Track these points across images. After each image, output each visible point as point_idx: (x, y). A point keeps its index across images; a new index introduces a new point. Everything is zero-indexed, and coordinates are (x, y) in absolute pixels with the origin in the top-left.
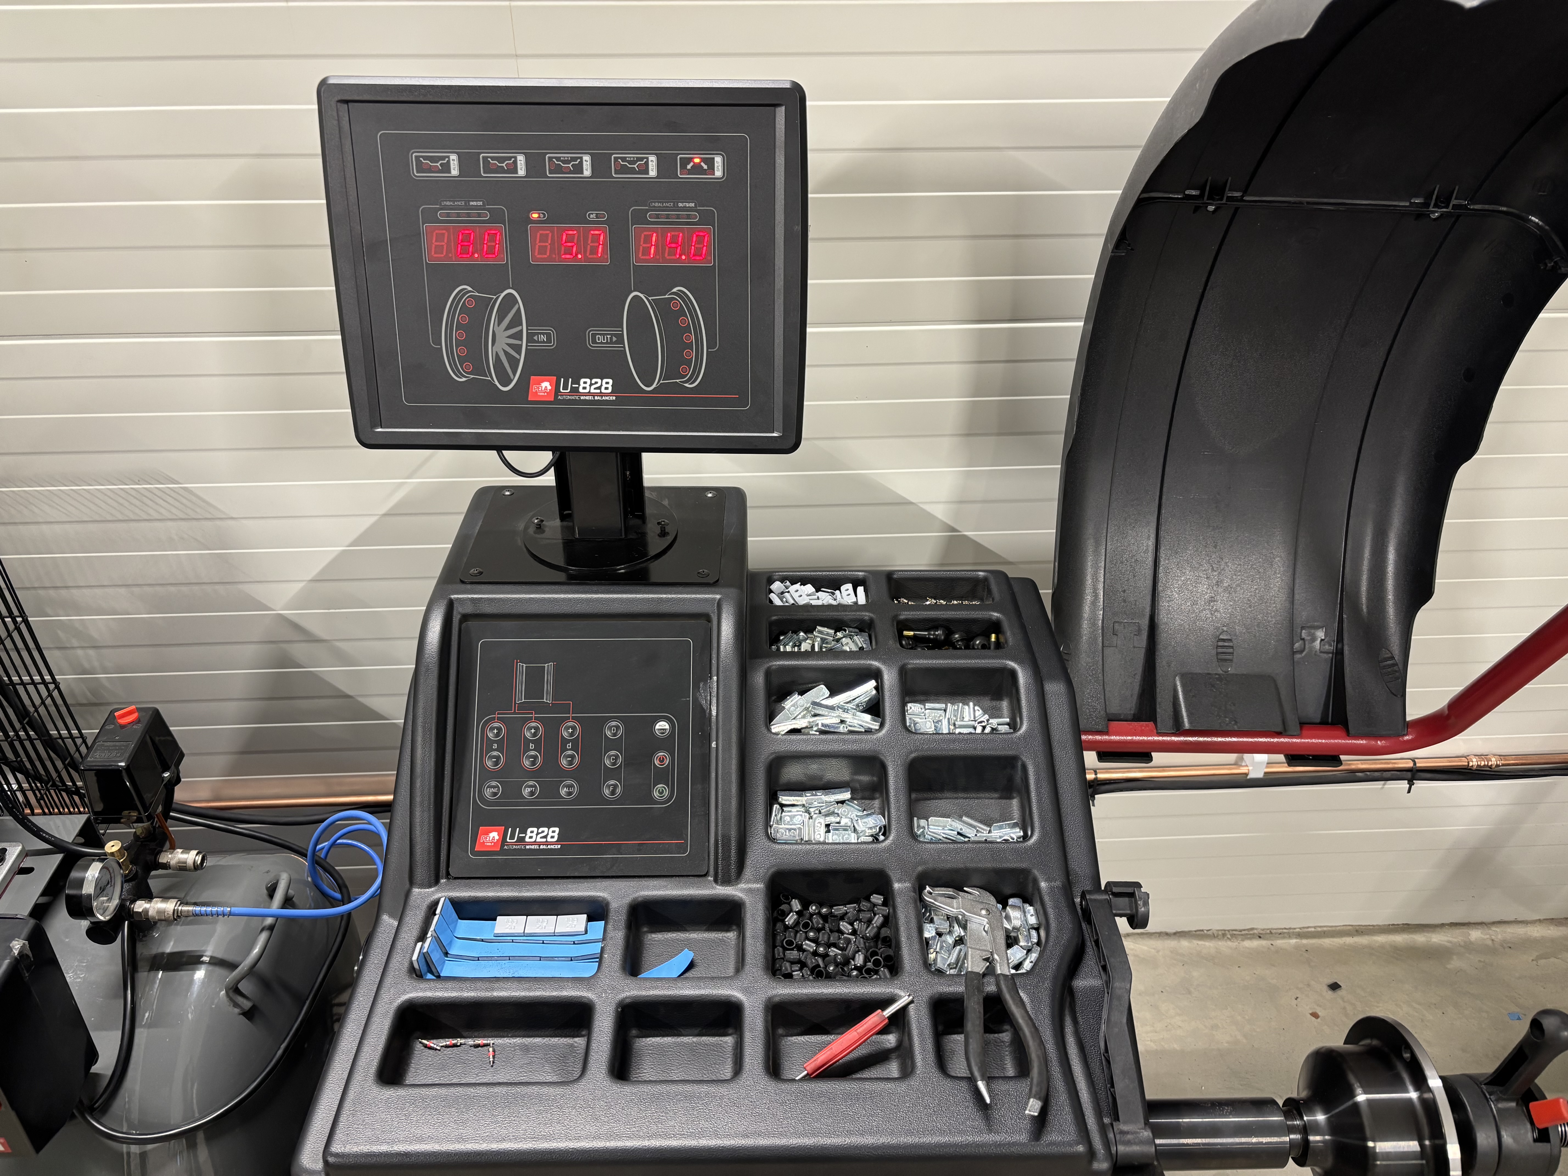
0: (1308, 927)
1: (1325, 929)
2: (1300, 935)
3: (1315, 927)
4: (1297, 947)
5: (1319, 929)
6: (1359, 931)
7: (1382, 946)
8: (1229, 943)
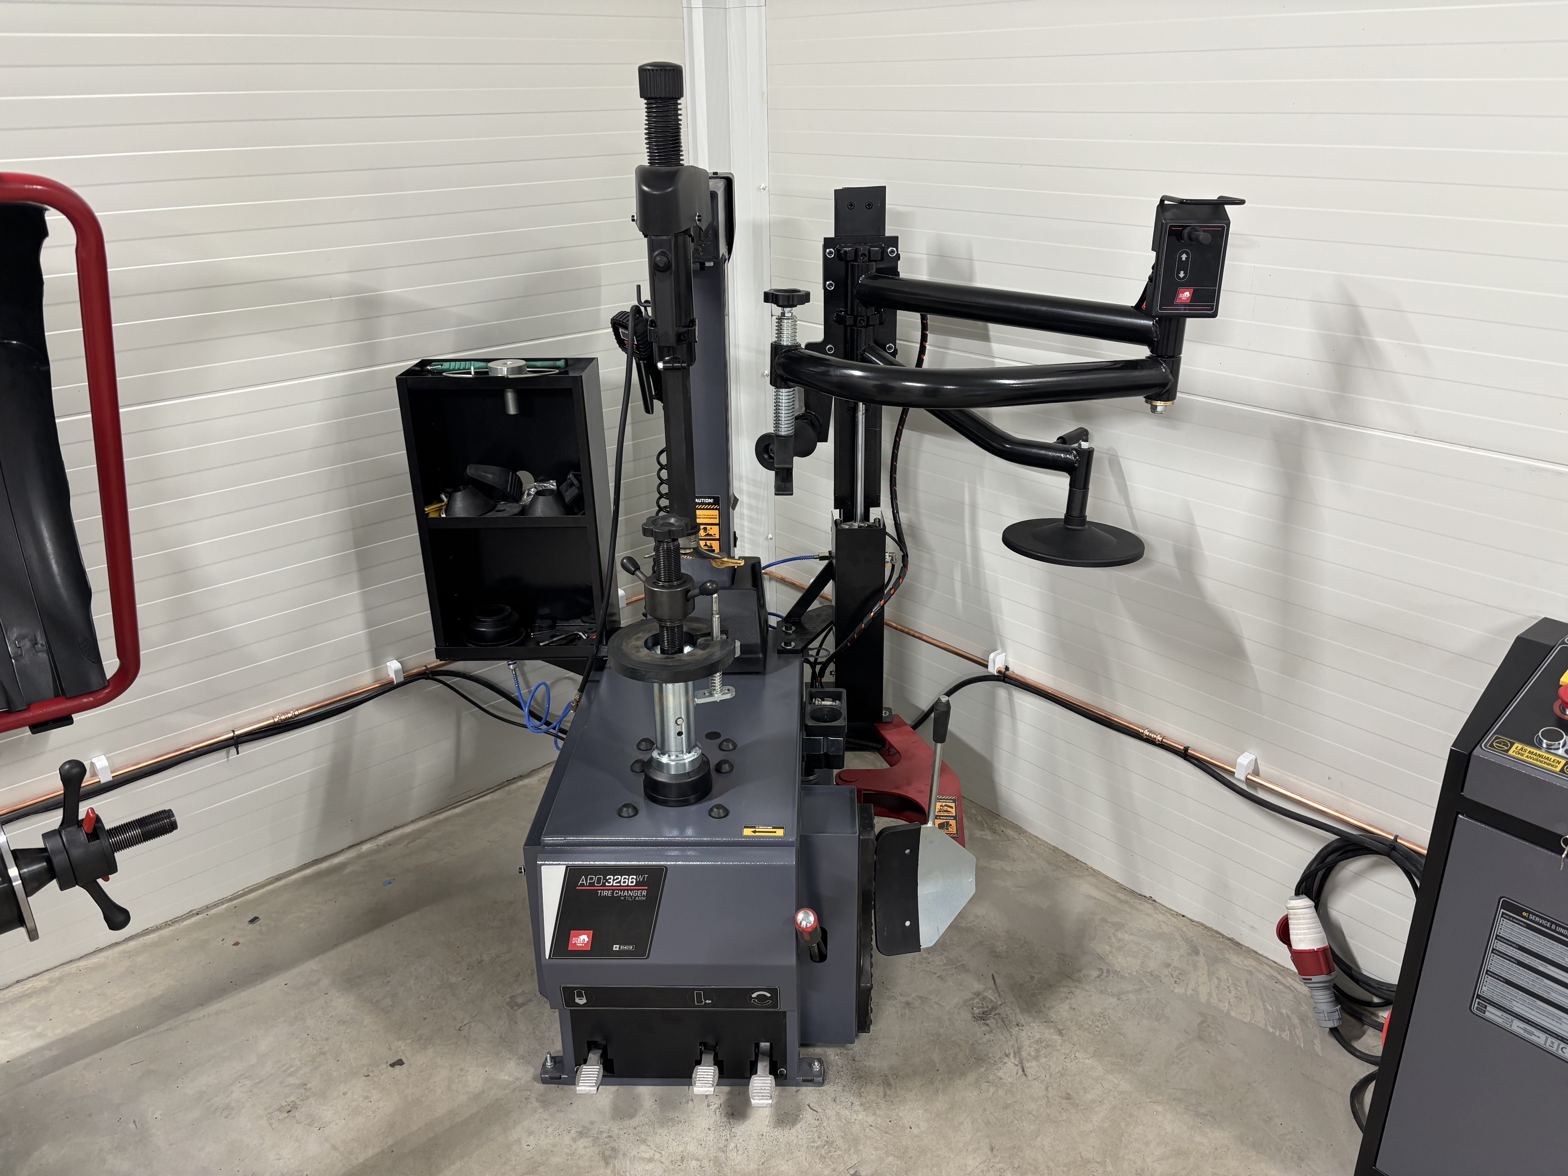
0: (238, 892)
1: (251, 888)
2: (231, 900)
3: (243, 890)
4: (227, 909)
5: (247, 890)
6: (278, 878)
7: (296, 881)
8: (171, 928)
